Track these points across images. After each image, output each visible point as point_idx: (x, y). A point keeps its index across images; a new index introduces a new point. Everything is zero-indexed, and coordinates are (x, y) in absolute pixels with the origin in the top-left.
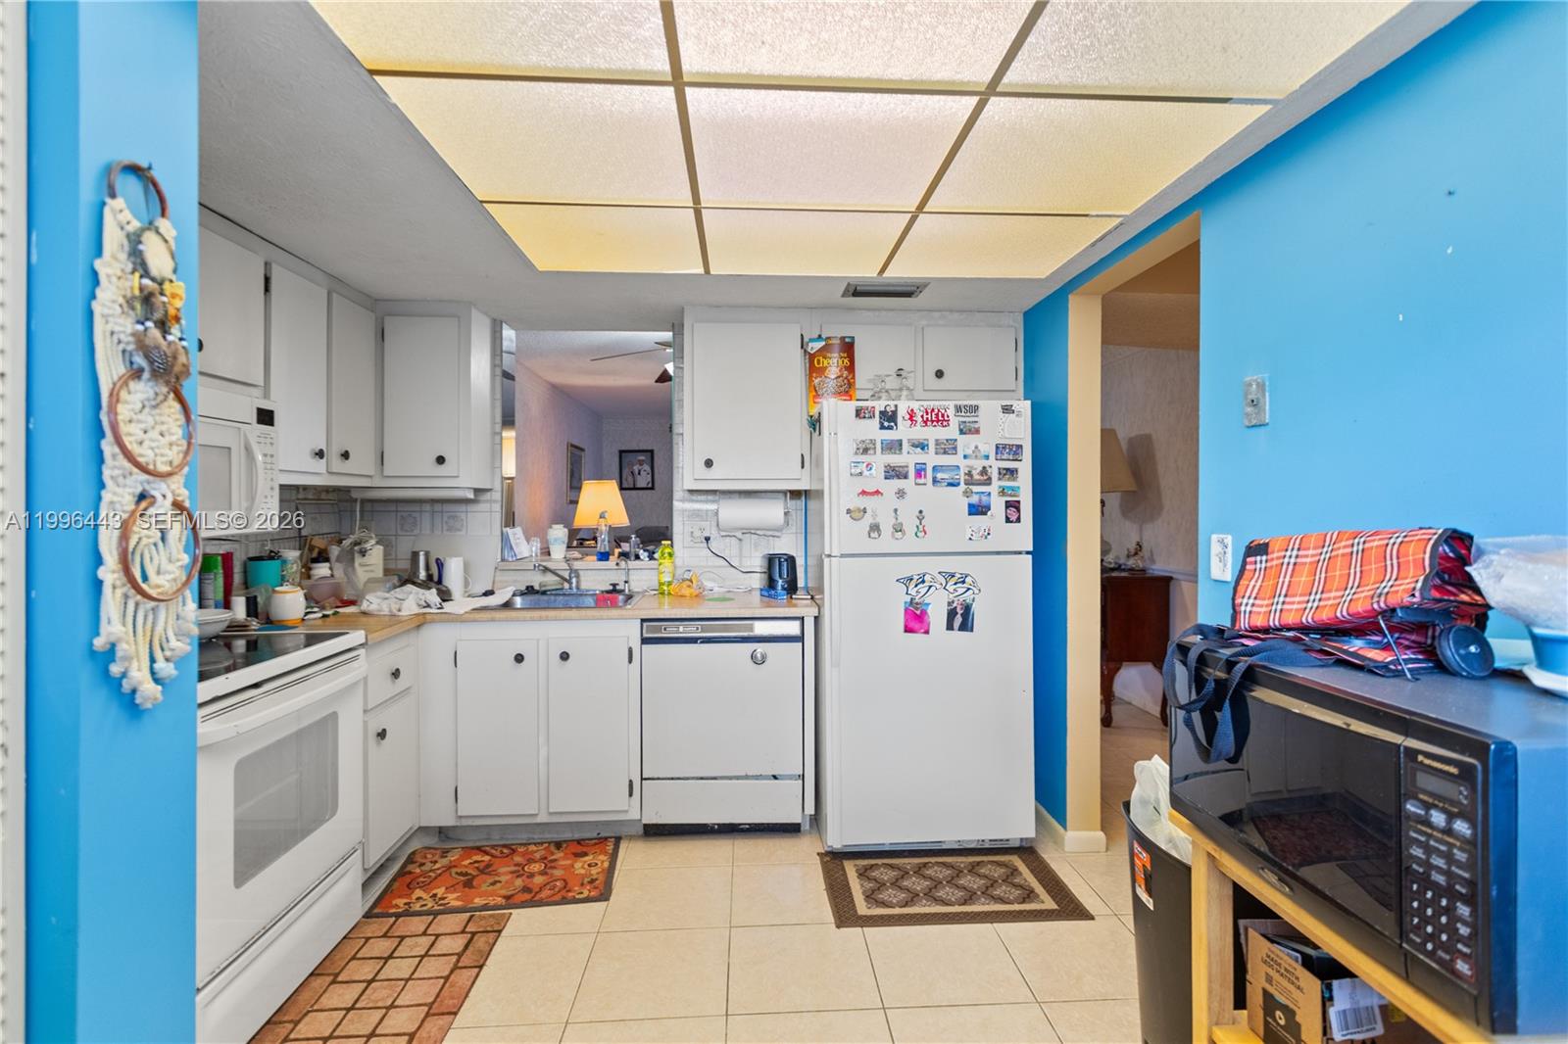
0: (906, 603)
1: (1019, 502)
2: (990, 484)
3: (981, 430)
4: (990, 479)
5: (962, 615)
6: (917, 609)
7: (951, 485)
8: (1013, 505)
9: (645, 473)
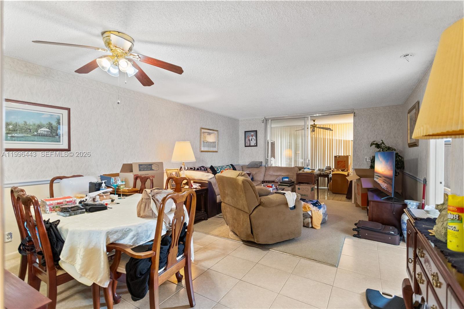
9: (254, 140)
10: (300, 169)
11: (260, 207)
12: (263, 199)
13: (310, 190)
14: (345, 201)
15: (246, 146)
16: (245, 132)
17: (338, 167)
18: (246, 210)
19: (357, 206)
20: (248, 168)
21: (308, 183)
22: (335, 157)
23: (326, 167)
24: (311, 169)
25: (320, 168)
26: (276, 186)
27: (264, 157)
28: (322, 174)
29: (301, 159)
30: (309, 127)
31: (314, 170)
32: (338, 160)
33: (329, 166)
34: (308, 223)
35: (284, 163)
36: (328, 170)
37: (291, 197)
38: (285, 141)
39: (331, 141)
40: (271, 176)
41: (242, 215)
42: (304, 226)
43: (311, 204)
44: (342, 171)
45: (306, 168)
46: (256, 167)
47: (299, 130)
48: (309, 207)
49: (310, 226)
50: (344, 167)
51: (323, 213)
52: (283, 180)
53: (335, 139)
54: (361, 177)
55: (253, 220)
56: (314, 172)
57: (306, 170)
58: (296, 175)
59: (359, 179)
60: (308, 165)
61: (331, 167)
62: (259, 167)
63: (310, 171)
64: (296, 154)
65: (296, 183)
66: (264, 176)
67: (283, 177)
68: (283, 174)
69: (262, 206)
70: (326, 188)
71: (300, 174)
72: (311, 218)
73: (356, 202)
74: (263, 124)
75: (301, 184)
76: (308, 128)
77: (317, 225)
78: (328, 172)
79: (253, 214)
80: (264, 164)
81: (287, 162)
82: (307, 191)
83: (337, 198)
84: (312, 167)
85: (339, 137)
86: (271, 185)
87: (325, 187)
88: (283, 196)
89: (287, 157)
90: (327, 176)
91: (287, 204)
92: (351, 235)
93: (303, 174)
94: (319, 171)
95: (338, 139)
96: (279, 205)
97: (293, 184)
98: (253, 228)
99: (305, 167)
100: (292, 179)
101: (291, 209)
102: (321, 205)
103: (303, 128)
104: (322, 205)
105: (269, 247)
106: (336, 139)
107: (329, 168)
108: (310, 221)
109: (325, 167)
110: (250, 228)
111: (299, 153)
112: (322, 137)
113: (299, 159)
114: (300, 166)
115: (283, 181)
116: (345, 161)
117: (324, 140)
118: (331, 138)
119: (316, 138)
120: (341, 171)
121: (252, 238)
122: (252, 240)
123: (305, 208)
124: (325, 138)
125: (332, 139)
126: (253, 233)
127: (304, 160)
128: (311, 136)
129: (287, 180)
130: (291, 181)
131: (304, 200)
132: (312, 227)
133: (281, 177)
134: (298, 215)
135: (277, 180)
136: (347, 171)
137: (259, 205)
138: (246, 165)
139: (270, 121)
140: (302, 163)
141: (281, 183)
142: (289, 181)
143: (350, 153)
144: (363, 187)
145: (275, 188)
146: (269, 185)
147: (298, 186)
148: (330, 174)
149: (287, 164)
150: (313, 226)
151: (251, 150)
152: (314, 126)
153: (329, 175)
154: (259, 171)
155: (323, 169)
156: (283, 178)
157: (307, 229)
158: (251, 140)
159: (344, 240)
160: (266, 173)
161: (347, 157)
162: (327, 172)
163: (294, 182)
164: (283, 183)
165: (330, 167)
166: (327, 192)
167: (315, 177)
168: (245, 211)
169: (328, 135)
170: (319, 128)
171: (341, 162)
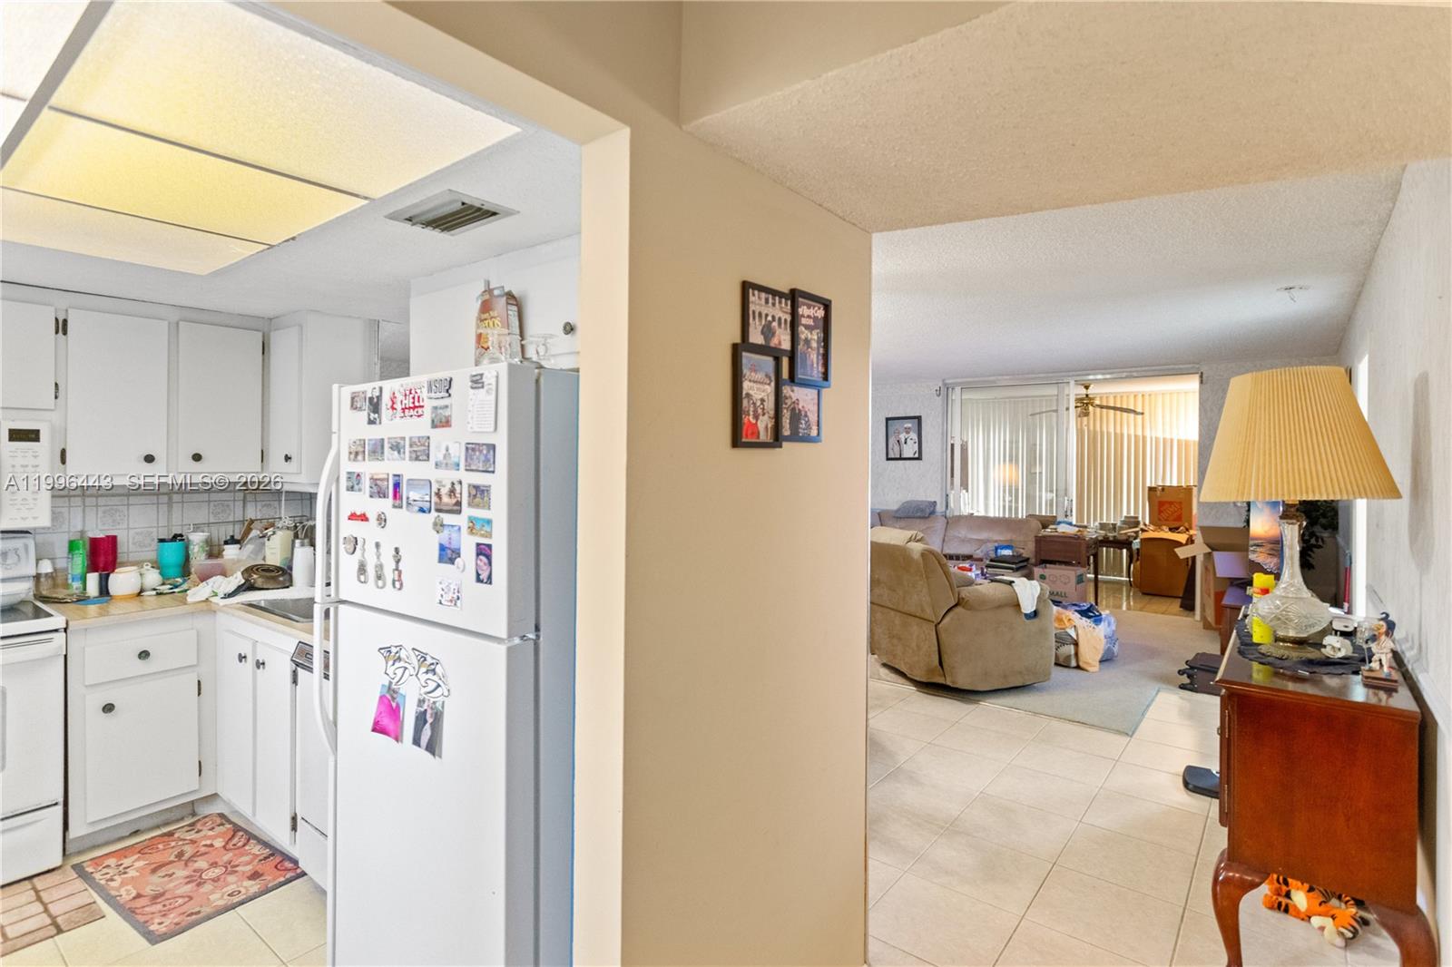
0: (383, 686)
1: (489, 546)
2: (459, 512)
3: (453, 422)
4: (459, 504)
5: (431, 724)
6: (394, 699)
7: (422, 510)
8: (484, 551)
9: (912, 442)
10: (1046, 522)
11: (959, 610)
12: (965, 592)
13: (1074, 580)
14: (1176, 615)
15: (888, 459)
16: (888, 420)
17: (1160, 520)
18: (929, 613)
19: (1207, 626)
20: (897, 518)
21: (1068, 563)
22: (1152, 489)
23: (1123, 519)
24: (1079, 524)
25: (1105, 521)
26: (982, 569)
27: (942, 489)
28: (1111, 539)
29: (1046, 491)
30: (1072, 404)
31: (1086, 527)
32: (1160, 499)
33: (1132, 514)
34: (1068, 657)
35: (994, 504)
36: (1130, 528)
37: (1028, 591)
38: (999, 439)
39: (1140, 442)
40: (963, 541)
41: (915, 627)
42: (1057, 664)
43: (1076, 611)
44: (1171, 530)
45: (1064, 522)
46: (920, 518)
47: (1040, 413)
48: (1070, 620)
49: (1074, 663)
50: (1179, 518)
51: (1105, 637)
52: (996, 552)
53: (1151, 438)
54: (1213, 549)
55: (943, 636)
56: (1085, 533)
57: (1063, 529)
58: (1034, 539)
59: (1210, 553)
60: (1069, 513)
61: (1140, 519)
62: (929, 517)
63: (1072, 531)
64: (1031, 477)
65: (1033, 561)
66: (944, 540)
67: (996, 544)
68: (996, 537)
69: (963, 607)
70: (1123, 581)
71: (1044, 537)
72: (1076, 644)
73: (1204, 618)
74: (939, 401)
75: (1048, 565)
76: (1068, 409)
77: (1090, 661)
78: (1130, 531)
79: (942, 623)
80: (940, 508)
81: (1004, 501)
82: (1065, 584)
83: (1154, 607)
84: (1082, 521)
85: (1164, 431)
86: (967, 566)
87: (1122, 576)
88: (1007, 587)
89: (1004, 487)
90: (1127, 544)
91: (1018, 606)
92: (1175, 686)
93: (1056, 539)
94: (1101, 529)
95: (1160, 435)
96: (1000, 606)
97: (1025, 564)
98: (942, 653)
99: (1059, 520)
100: (1022, 551)
101: (1028, 616)
102: (1101, 615)
103: (1054, 408)
104: (1103, 616)
105: (977, 698)
106: (1156, 438)
107: (1132, 522)
108: (1073, 652)
109: (1121, 517)
110: (937, 653)
111: (1041, 473)
112: (1112, 430)
113: (1040, 490)
114: (1044, 514)
115: (997, 557)
116: (1181, 503)
117: (1119, 438)
118: (1140, 433)
119: (1092, 436)
120: (1167, 530)
121: (940, 675)
122: (940, 680)
123: (1060, 620)
124: (1122, 435)
125: (1144, 438)
126: (944, 664)
127: (1057, 496)
128: (1079, 427)
129: (1007, 552)
130: (1020, 556)
131: (1057, 603)
132: (1078, 667)
133: (991, 546)
134: (1043, 632)
135: (978, 554)
136: (1187, 530)
137: (956, 605)
138: (892, 511)
139: (958, 390)
140: (1051, 505)
141: (991, 561)
142: (1013, 556)
144: (1218, 575)
145: (979, 572)
146: (961, 565)
147: (1041, 570)
148: (1135, 538)
149: (1004, 507)
150: (1081, 664)
151: (905, 469)
152: (1085, 404)
153: (1132, 542)
154: (928, 528)
155: (1114, 525)
156: (996, 549)
157: (1066, 670)
158: (906, 443)
159: (1157, 694)
160: (948, 534)
161: (1188, 491)
162: (1126, 534)
163: (1027, 560)
164: (997, 562)
165: (1137, 518)
166: (1127, 590)
167: (1088, 547)
168: (926, 617)
169: (1129, 426)
170: (1102, 407)
171: (1169, 505)
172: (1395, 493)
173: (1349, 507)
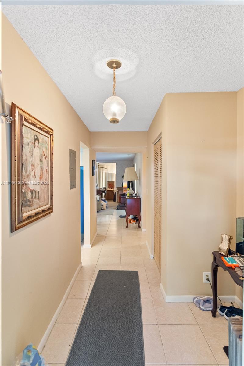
14: (113, 202)
17: (109, 187)
19: (118, 203)
22: (108, 182)
23: (103, 188)
32: (109, 184)
39: (106, 173)
43: (103, 200)
50: (112, 187)
51: (106, 204)
54: (119, 190)
72: (103, 206)
77: (105, 208)
78: (105, 190)
90: (104, 192)
92: (116, 209)
95: (109, 173)
101: (98, 201)
107: (105, 188)
120: (111, 189)
132: (103, 209)
134: (100, 203)
136: (114, 189)
143: (114, 180)
144: (120, 194)
161: (113, 182)
167: (101, 192)
169: (104, 171)
170: (101, 167)
171: (111, 184)
172: (138, 180)
173: (134, 181)
